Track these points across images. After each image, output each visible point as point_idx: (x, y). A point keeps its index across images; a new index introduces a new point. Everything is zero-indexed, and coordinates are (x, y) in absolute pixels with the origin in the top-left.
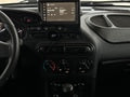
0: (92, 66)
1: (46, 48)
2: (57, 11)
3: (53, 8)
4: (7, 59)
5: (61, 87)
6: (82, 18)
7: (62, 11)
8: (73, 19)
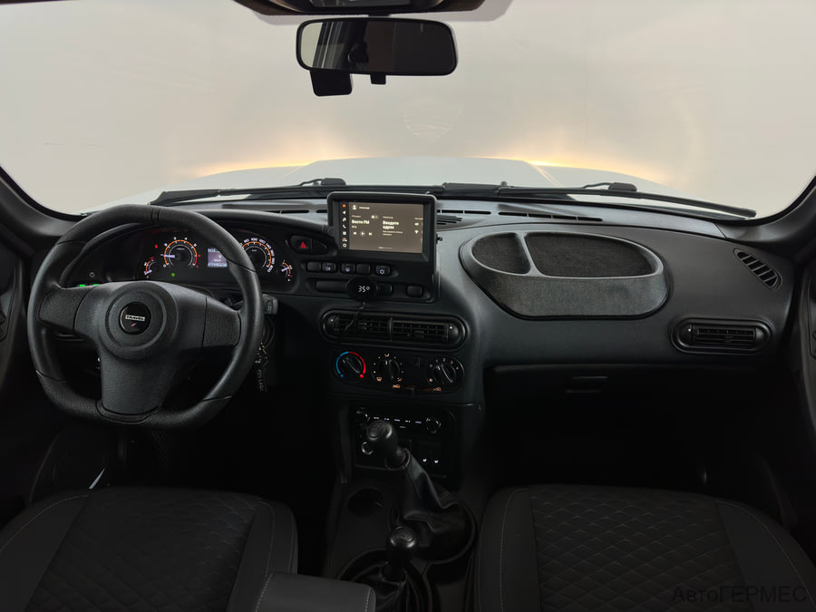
0: (460, 378)
1: (344, 318)
2: (377, 226)
3: (365, 215)
4: (231, 349)
5: (369, 442)
6: (439, 246)
7: (389, 225)
8: (417, 248)
